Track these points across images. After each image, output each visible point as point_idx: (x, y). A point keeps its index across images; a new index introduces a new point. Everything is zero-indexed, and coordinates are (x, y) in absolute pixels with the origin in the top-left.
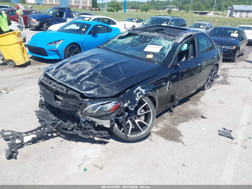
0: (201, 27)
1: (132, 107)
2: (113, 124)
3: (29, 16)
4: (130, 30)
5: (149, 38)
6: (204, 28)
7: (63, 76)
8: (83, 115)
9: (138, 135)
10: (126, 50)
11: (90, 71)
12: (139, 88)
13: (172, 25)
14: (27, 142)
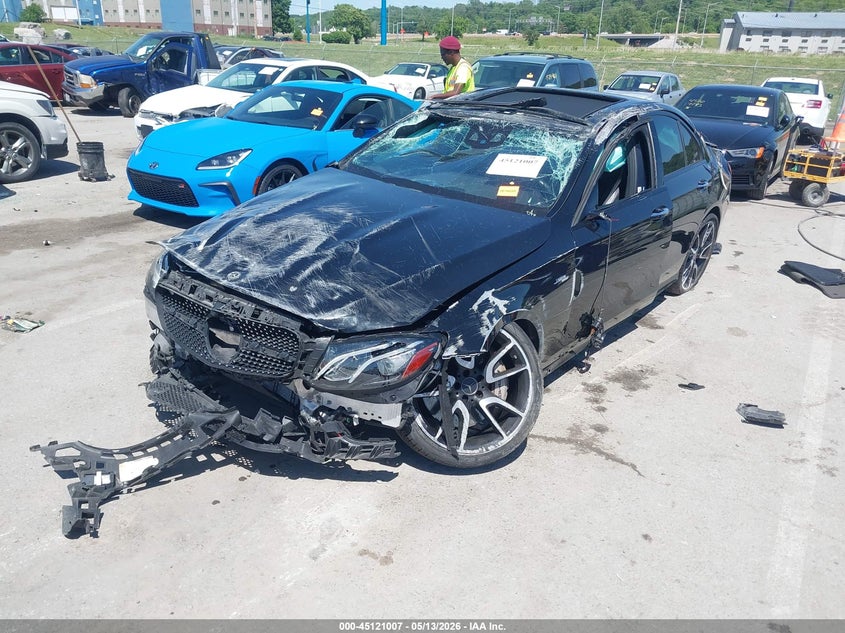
0: (642, 86)
1: (469, 359)
2: (410, 414)
3: (66, 66)
4: (433, 106)
5: (500, 130)
6: (652, 89)
7: (236, 265)
8: (312, 389)
9: (491, 448)
10: (426, 172)
11: (324, 246)
12: (488, 295)
13: (550, 82)
14: (130, 483)
